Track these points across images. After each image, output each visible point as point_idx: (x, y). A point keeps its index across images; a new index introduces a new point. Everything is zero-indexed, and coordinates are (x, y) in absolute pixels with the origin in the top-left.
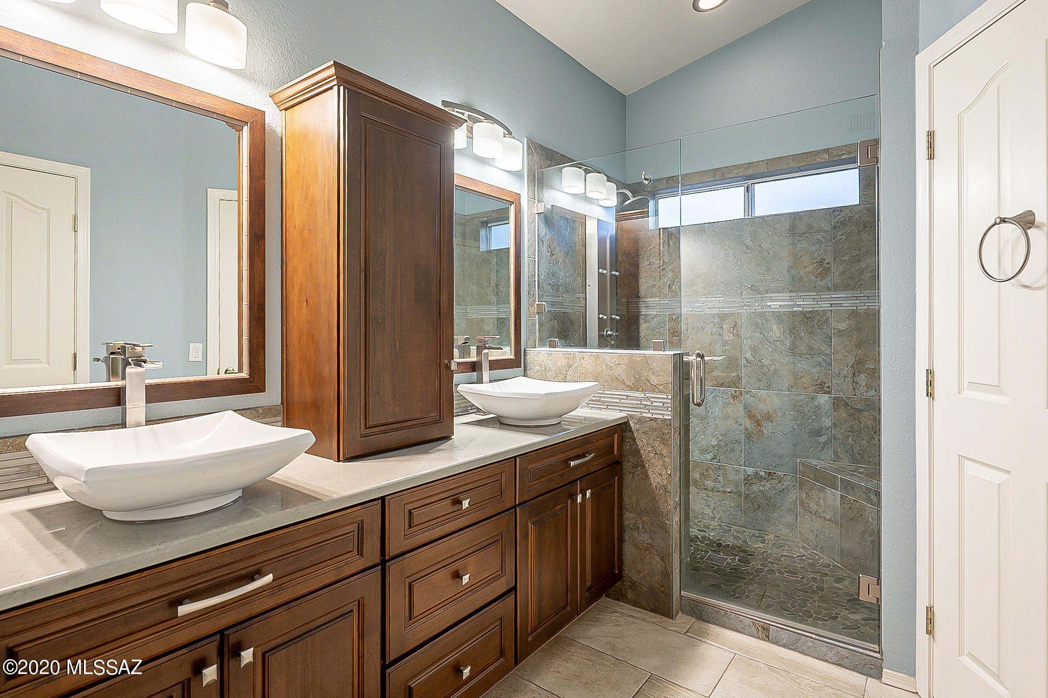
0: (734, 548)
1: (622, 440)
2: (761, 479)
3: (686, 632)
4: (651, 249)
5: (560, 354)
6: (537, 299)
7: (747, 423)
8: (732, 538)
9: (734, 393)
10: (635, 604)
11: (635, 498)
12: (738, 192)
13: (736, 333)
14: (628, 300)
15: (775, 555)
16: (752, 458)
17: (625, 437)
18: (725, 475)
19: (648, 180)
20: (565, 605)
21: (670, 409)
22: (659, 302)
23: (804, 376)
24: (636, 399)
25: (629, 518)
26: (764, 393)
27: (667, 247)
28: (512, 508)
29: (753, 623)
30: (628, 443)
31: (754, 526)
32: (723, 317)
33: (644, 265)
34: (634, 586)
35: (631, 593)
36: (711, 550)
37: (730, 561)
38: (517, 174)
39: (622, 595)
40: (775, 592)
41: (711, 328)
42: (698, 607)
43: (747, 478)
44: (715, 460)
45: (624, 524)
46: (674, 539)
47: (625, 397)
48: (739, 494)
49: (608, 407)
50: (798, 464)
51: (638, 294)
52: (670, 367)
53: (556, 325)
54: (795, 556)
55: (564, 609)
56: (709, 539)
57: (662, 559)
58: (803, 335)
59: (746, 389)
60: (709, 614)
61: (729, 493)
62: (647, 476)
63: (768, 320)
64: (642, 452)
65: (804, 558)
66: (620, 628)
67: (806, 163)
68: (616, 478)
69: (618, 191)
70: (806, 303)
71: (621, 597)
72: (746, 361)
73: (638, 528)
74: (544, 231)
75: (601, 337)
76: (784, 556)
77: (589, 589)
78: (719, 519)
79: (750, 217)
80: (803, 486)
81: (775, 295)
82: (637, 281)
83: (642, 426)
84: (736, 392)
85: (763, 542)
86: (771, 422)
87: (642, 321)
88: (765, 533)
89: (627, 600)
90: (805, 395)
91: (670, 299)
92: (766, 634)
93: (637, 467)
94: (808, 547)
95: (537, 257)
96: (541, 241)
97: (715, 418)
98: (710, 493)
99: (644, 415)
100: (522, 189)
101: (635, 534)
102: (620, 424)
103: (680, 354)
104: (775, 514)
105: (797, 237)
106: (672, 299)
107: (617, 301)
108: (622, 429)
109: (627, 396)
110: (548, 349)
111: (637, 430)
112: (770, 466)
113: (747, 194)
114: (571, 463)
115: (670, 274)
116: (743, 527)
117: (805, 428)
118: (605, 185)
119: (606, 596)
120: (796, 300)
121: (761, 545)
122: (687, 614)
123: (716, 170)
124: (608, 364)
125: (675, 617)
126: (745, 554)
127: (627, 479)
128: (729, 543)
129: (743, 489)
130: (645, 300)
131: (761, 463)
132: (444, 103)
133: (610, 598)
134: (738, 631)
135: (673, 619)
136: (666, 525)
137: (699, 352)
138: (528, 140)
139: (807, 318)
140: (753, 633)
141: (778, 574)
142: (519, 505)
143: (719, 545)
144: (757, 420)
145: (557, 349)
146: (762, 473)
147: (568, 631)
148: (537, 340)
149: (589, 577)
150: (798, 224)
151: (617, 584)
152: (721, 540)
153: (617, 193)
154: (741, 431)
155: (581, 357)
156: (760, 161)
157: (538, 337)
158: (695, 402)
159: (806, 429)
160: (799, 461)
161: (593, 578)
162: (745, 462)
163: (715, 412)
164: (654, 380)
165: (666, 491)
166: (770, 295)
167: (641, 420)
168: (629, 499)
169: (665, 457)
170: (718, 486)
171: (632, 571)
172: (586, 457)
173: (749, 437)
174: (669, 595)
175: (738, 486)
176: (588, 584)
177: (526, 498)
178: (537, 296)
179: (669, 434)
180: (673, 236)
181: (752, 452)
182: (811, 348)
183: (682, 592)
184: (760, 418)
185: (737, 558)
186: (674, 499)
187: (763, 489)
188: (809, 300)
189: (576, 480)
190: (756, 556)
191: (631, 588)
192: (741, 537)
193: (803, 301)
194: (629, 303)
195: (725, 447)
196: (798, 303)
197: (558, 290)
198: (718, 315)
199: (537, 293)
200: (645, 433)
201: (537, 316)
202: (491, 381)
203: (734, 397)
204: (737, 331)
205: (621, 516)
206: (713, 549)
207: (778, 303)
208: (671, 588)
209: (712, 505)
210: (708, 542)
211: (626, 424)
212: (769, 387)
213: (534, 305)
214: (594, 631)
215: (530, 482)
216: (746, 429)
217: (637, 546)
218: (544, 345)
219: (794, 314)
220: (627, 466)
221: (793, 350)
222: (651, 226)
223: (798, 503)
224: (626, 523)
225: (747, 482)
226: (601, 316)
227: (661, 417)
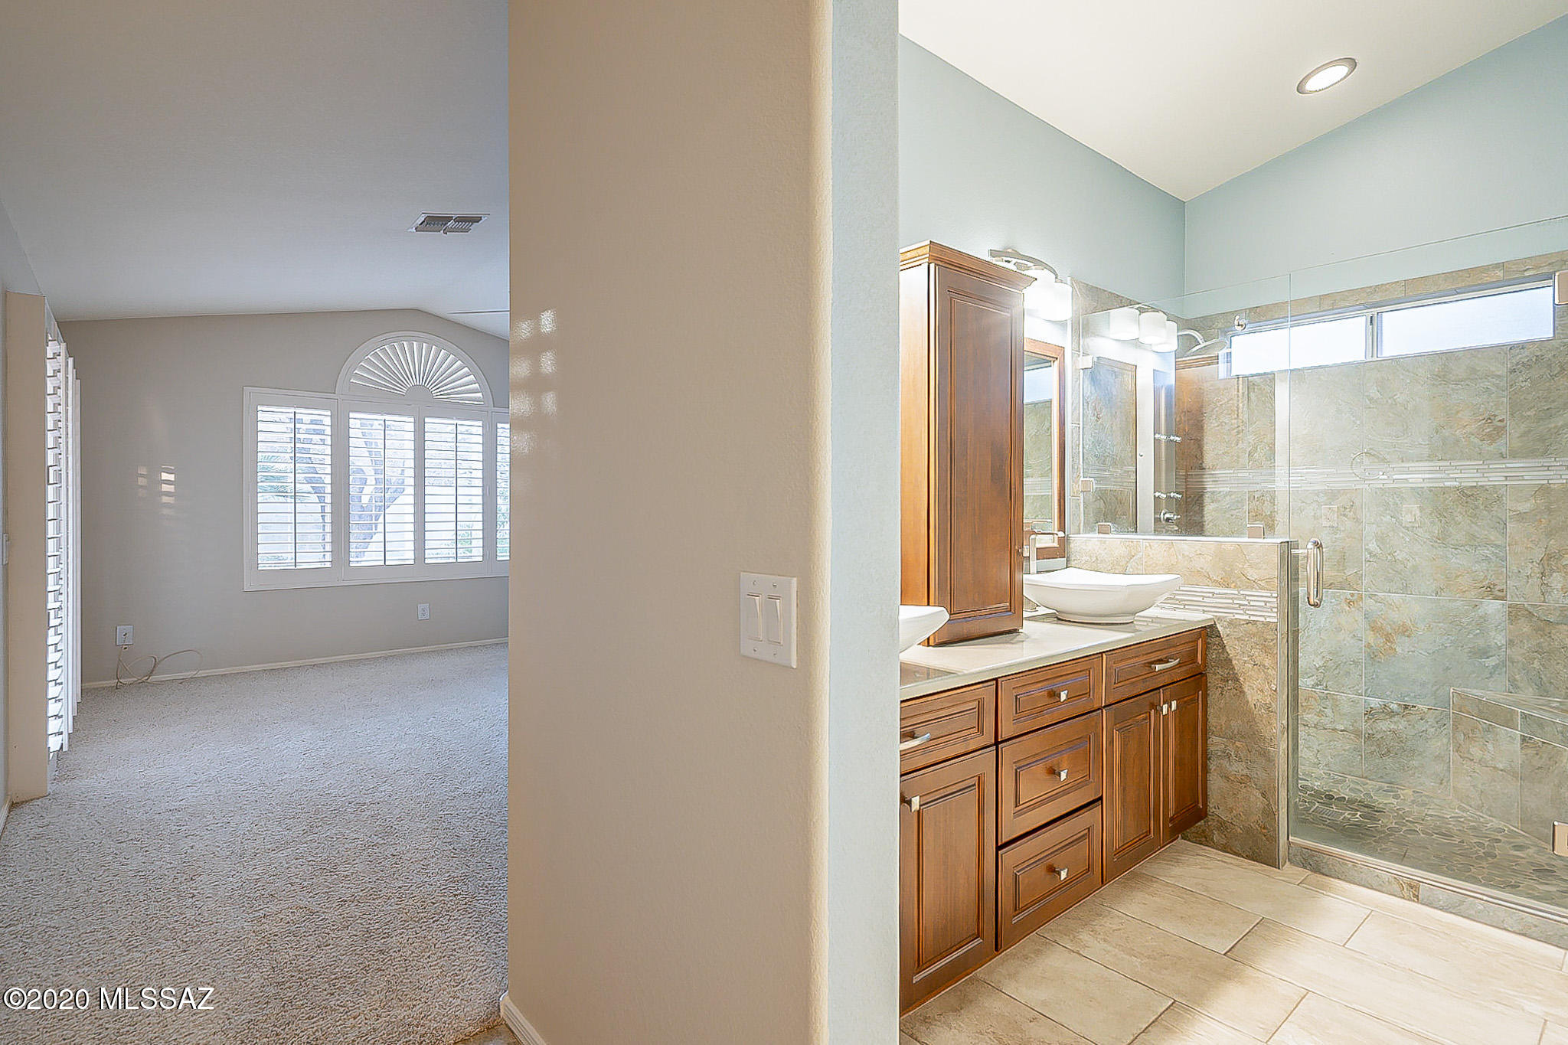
0: (1351, 801)
1: (1206, 647)
2: (1392, 714)
3: (1301, 883)
4: (1221, 405)
5: (1115, 542)
6: (1081, 475)
7: (1371, 638)
8: (1348, 790)
9: (1349, 597)
10: (1225, 849)
11: (1224, 719)
12: (1357, 325)
13: (1354, 516)
14: (1186, 472)
15: (1415, 814)
16: (1378, 684)
17: (1210, 644)
18: (1335, 706)
19: (1242, 325)
20: (1146, 832)
21: (1276, 610)
22: (1233, 475)
23: (1460, 575)
24: (1225, 596)
25: (1216, 743)
26: (1396, 598)
27: (1246, 402)
28: (1098, 709)
29: (1395, 878)
30: (1216, 652)
31: (1381, 777)
32: (1333, 495)
33: (1211, 427)
34: (1222, 826)
35: (1218, 834)
36: (1318, 802)
37: (1349, 816)
38: (1062, 324)
39: (1206, 838)
40: (1422, 854)
41: (1314, 510)
42: (1314, 856)
43: (1369, 713)
44: (1319, 687)
45: (1209, 751)
46: (1280, 770)
47: (1211, 595)
48: (1357, 733)
49: (1186, 607)
50: (1451, 695)
51: (1201, 464)
52: (1275, 558)
53: (1102, 506)
54: (1448, 817)
55: (1147, 835)
56: (1313, 789)
57: (1264, 795)
58: (1459, 518)
59: (1369, 591)
60: (1330, 866)
61: (1342, 731)
62: (1242, 692)
63: (1403, 498)
64: (1234, 662)
65: (1462, 820)
66: (1210, 871)
67: (1468, 284)
68: (1200, 692)
69: (1180, 334)
70: (1465, 475)
71: (1204, 840)
72: (1370, 554)
73: (1229, 756)
74: (1089, 388)
75: (1157, 520)
76: (1431, 816)
77: (1172, 820)
78: (1326, 765)
79: (1375, 359)
80: (1459, 724)
81: (1413, 465)
82: (1200, 448)
83: (1235, 630)
84: (1352, 595)
85: (1396, 797)
86: (1408, 636)
87: (1207, 499)
88: (1399, 787)
89: (1212, 844)
90: (1462, 601)
91: (1250, 471)
92: (1414, 892)
93: (1228, 681)
94: (1468, 807)
95: (1081, 423)
96: (1086, 402)
97: (1319, 630)
98: (1311, 731)
99: (1237, 616)
100: (1065, 340)
101: (1225, 763)
102: (1205, 627)
103: (1288, 542)
104: (1414, 762)
105: (1450, 386)
106: (1255, 471)
107: (1176, 475)
108: (1207, 633)
109: (1213, 593)
110: (1097, 535)
111: (1227, 636)
112: (1406, 696)
113: (1371, 327)
114: (1157, 666)
115: (1251, 438)
116: (1362, 778)
117: (1462, 647)
118: (1165, 326)
119: (1182, 838)
120: (1449, 472)
121: (1395, 801)
122: (1297, 865)
123: (1322, 297)
124: (1186, 553)
125: (1283, 866)
126: (1372, 811)
127: (1214, 696)
128: (1343, 795)
129: (1363, 726)
130: (1213, 472)
131: (1392, 692)
132: (993, 253)
133: (1189, 840)
134: (1372, 889)
135: (1279, 869)
136: (1269, 752)
137: (1316, 539)
138: (1072, 279)
139: (1467, 495)
140: (1397, 891)
141: (1422, 835)
142: (1105, 707)
143: (1331, 797)
144: (1388, 634)
145: (1111, 536)
146: (1394, 707)
147: (1145, 867)
148: (1082, 524)
149: (1172, 805)
150: (1453, 368)
151: (1199, 823)
152: (1331, 791)
153: (1178, 336)
154: (1361, 648)
155: (1148, 545)
156: (1392, 283)
157: (1082, 522)
158: (1312, 603)
159: (1465, 647)
160: (1452, 690)
161: (1176, 808)
162: (1366, 690)
163: (1320, 622)
164: (1253, 574)
165: (1269, 709)
166: (1407, 465)
167: (1232, 623)
168: (1216, 719)
169: (1268, 668)
170: (1325, 721)
171: (1221, 808)
172: (1168, 662)
173: (1373, 656)
174: (1274, 839)
175: (1355, 721)
176: (1171, 813)
177: (1111, 701)
178: (1082, 471)
179: (1275, 641)
180: (1256, 387)
181: (1377, 677)
182: (1473, 537)
183: (1290, 837)
184: (1390, 632)
185: (1359, 813)
186: (1279, 722)
187: (1396, 727)
188: (1472, 471)
189: (1159, 688)
190: (1387, 813)
191: (1218, 829)
192: (1362, 790)
193: (1461, 473)
194: (1189, 477)
195: (1336, 669)
196: (1451, 476)
197: (1104, 463)
198: (1325, 492)
199: (1081, 467)
200: (1238, 639)
201: (1081, 495)
202: (1038, 572)
203: (1349, 603)
204: (1355, 514)
205: (1205, 739)
206: (1320, 801)
207: (1419, 475)
208: (1276, 831)
209: (1316, 747)
210: (1313, 792)
211: (1212, 627)
212: (1405, 589)
213: (1078, 482)
214: (1177, 870)
215: (1115, 683)
216: (1369, 646)
217: (1227, 778)
218: (1092, 530)
219: (1445, 490)
220: (1213, 680)
221: (1442, 539)
222: (1222, 374)
223: (1451, 748)
224: (1211, 749)
225: (1370, 717)
226: (1157, 494)
227: (1262, 619)
